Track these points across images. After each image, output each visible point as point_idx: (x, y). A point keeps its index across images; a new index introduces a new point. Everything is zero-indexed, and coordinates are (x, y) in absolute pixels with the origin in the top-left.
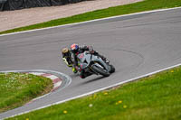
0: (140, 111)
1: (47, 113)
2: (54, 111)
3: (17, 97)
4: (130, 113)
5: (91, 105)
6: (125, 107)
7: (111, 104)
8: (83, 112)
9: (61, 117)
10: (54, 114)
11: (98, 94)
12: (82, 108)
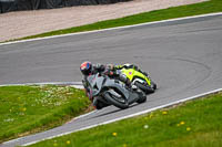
0: (207, 135)
1: (93, 135)
2: (101, 133)
3: (55, 115)
4: (195, 137)
5: (146, 127)
6: (188, 129)
7: (171, 125)
8: (137, 135)
9: (109, 140)
10: (102, 137)
11: (155, 112)
12: (135, 129)
